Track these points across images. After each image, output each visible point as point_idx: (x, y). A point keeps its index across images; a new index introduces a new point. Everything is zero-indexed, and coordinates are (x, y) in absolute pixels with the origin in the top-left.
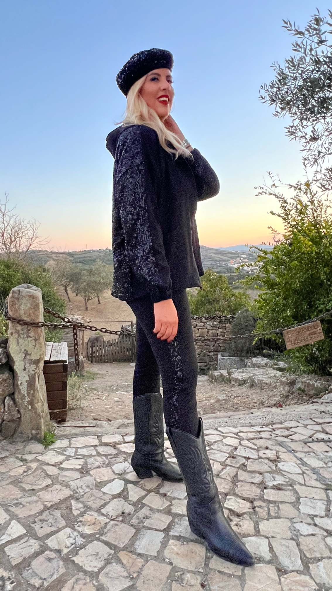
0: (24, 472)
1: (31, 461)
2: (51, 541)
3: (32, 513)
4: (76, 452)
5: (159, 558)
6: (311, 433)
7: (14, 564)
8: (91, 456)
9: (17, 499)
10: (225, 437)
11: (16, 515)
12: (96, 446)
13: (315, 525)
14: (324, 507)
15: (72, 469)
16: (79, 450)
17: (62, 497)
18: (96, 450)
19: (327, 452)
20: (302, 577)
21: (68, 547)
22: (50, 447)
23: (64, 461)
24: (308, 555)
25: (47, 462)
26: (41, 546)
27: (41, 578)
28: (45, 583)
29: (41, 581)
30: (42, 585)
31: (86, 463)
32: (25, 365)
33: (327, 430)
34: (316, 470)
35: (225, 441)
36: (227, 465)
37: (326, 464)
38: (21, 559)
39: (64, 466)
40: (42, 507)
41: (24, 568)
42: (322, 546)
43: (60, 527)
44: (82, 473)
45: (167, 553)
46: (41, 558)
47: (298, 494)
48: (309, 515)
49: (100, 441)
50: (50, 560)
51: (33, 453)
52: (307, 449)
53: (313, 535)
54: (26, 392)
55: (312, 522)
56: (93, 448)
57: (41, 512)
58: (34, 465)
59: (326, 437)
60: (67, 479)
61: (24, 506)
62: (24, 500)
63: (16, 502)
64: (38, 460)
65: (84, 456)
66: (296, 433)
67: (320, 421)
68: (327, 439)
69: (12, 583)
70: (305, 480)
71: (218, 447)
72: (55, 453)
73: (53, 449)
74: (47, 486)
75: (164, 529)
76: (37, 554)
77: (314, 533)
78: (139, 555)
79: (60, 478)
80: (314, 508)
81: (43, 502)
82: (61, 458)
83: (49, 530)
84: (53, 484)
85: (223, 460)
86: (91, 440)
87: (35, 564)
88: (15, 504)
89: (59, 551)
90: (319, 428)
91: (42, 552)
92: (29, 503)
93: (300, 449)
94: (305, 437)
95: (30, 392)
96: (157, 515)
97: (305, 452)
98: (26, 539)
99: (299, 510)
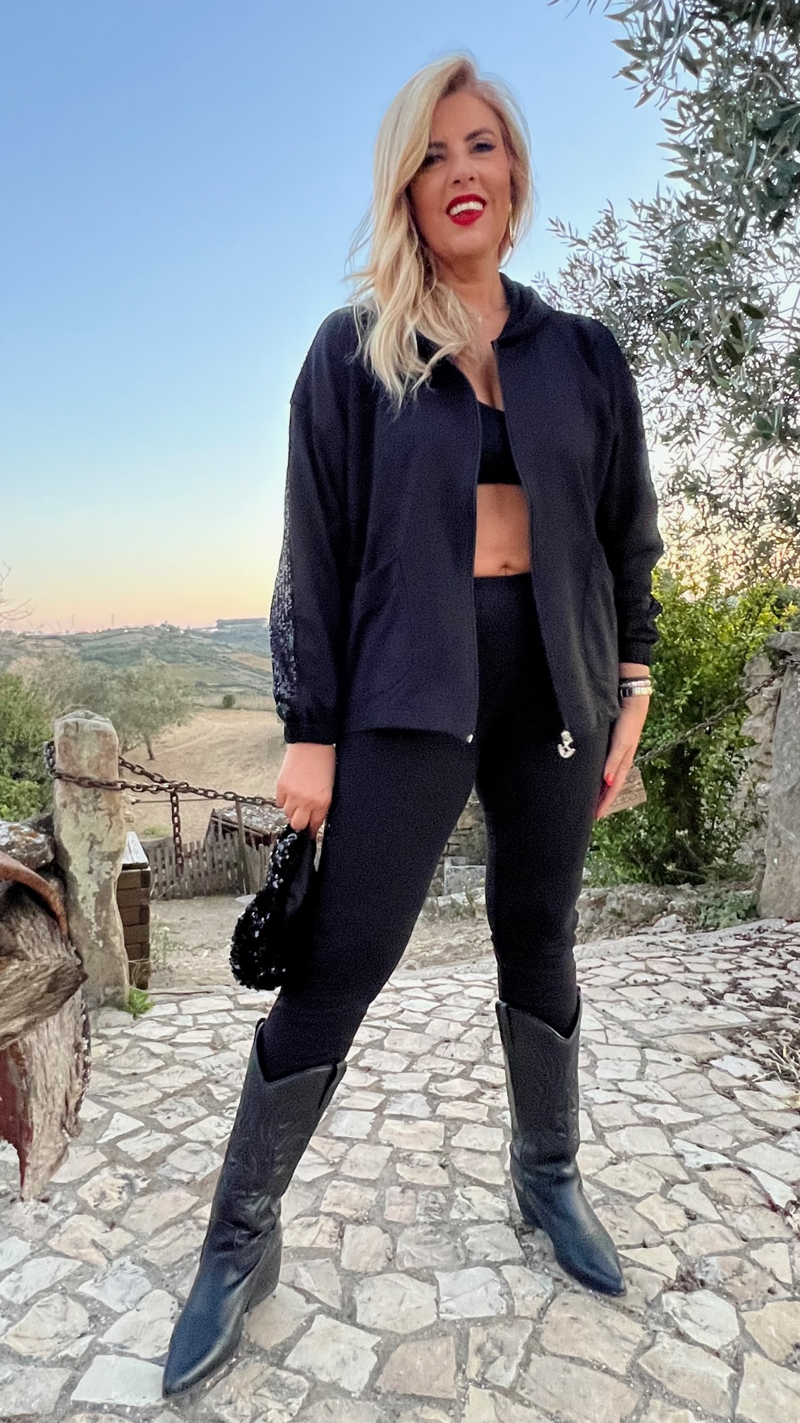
0: (109, 1052)
1: (115, 1037)
2: (190, 1132)
3: (145, 1103)
4: (195, 1020)
5: (372, 1140)
6: (624, 973)
7: (139, 1160)
8: (225, 1025)
9: (111, 1087)
10: (467, 987)
11: (116, 1107)
12: (228, 1010)
13: (620, 1091)
14: (637, 1069)
15: (195, 1044)
16: (198, 1017)
17: (190, 1081)
18: (233, 1017)
19: (650, 999)
20: (594, 1147)
21: (221, 1137)
22: (143, 1016)
23: (176, 1034)
24: (604, 1125)
25: (144, 1036)
26: (175, 1139)
27: (188, 1173)
28: (197, 1177)
29: (190, 1176)
30: (194, 1179)
31: (217, 1033)
32: (91, 862)
33: (655, 968)
34: (629, 1025)
35: (467, 992)
36: (473, 1026)
37: (646, 1015)
38: (149, 1155)
39: (178, 1039)
40: (160, 1095)
41: (157, 1165)
42: (628, 1112)
43: (200, 1115)
44: (214, 1048)
45: (382, 1135)
46: (180, 1152)
47: (595, 1056)
48: (609, 1080)
49: (236, 1003)
50: (196, 1152)
51: (113, 1025)
52: (617, 997)
53: (614, 1102)
54: (93, 915)
55: (613, 1087)
56: (225, 1013)
57: (161, 1101)
58: (124, 1043)
59: (651, 979)
60: (191, 1058)
61: (126, 1095)
62: (122, 1088)
63: (111, 1090)
64: (128, 1036)
65: (211, 1026)
66: (598, 975)
67: (644, 956)
68: (654, 981)
69: (144, 1180)
70: (607, 1038)
71: (455, 1000)
72: (155, 1024)
73: (151, 1019)
74: (158, 1068)
75: (374, 1110)
76: (171, 1149)
77: (616, 1099)
78: (338, 1138)
79: (176, 1056)
80: (619, 1071)
81: (159, 1090)
82: (169, 1031)
83: (182, 1121)
84: (166, 1066)
85: (466, 1019)
86: (218, 1002)
87: (173, 1158)
88: (111, 1094)
89: (208, 1143)
90: (641, 966)
91: (180, 1145)
92: (135, 1091)
93: (605, 998)
94: (613, 981)
95: (101, 916)
96: (358, 1094)
97: (611, 1002)
98: (148, 1132)
99: (594, 1075)
